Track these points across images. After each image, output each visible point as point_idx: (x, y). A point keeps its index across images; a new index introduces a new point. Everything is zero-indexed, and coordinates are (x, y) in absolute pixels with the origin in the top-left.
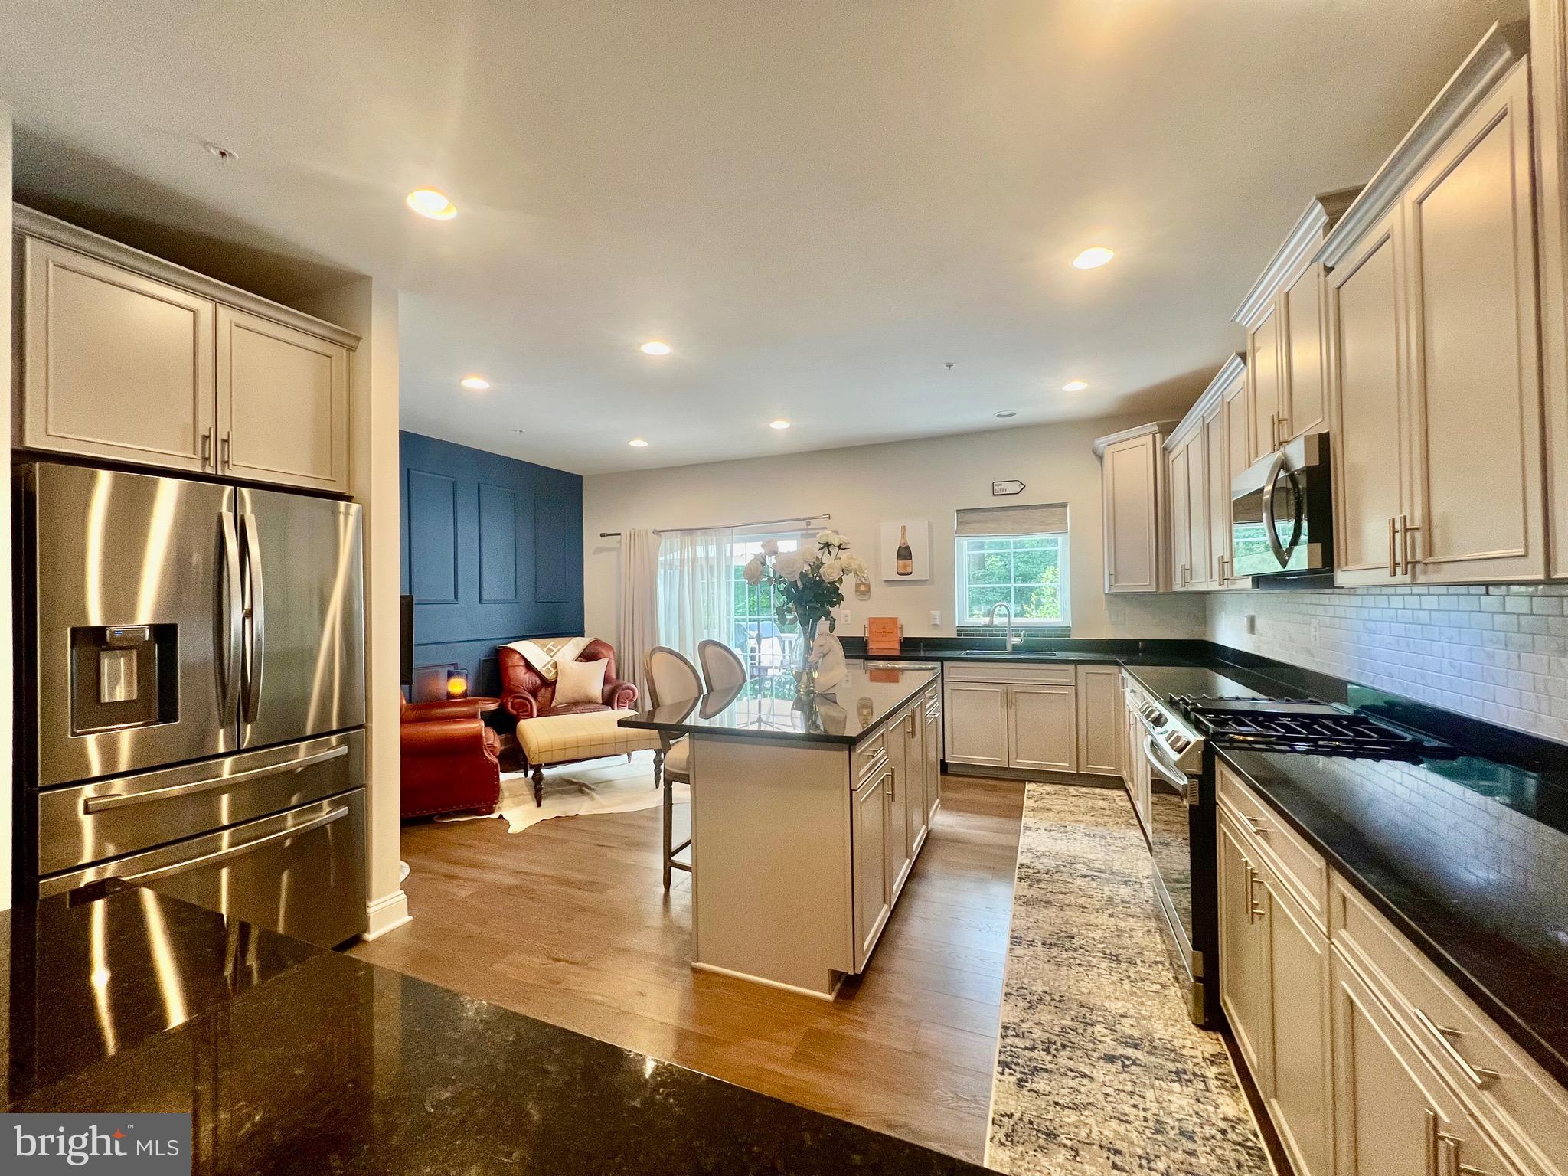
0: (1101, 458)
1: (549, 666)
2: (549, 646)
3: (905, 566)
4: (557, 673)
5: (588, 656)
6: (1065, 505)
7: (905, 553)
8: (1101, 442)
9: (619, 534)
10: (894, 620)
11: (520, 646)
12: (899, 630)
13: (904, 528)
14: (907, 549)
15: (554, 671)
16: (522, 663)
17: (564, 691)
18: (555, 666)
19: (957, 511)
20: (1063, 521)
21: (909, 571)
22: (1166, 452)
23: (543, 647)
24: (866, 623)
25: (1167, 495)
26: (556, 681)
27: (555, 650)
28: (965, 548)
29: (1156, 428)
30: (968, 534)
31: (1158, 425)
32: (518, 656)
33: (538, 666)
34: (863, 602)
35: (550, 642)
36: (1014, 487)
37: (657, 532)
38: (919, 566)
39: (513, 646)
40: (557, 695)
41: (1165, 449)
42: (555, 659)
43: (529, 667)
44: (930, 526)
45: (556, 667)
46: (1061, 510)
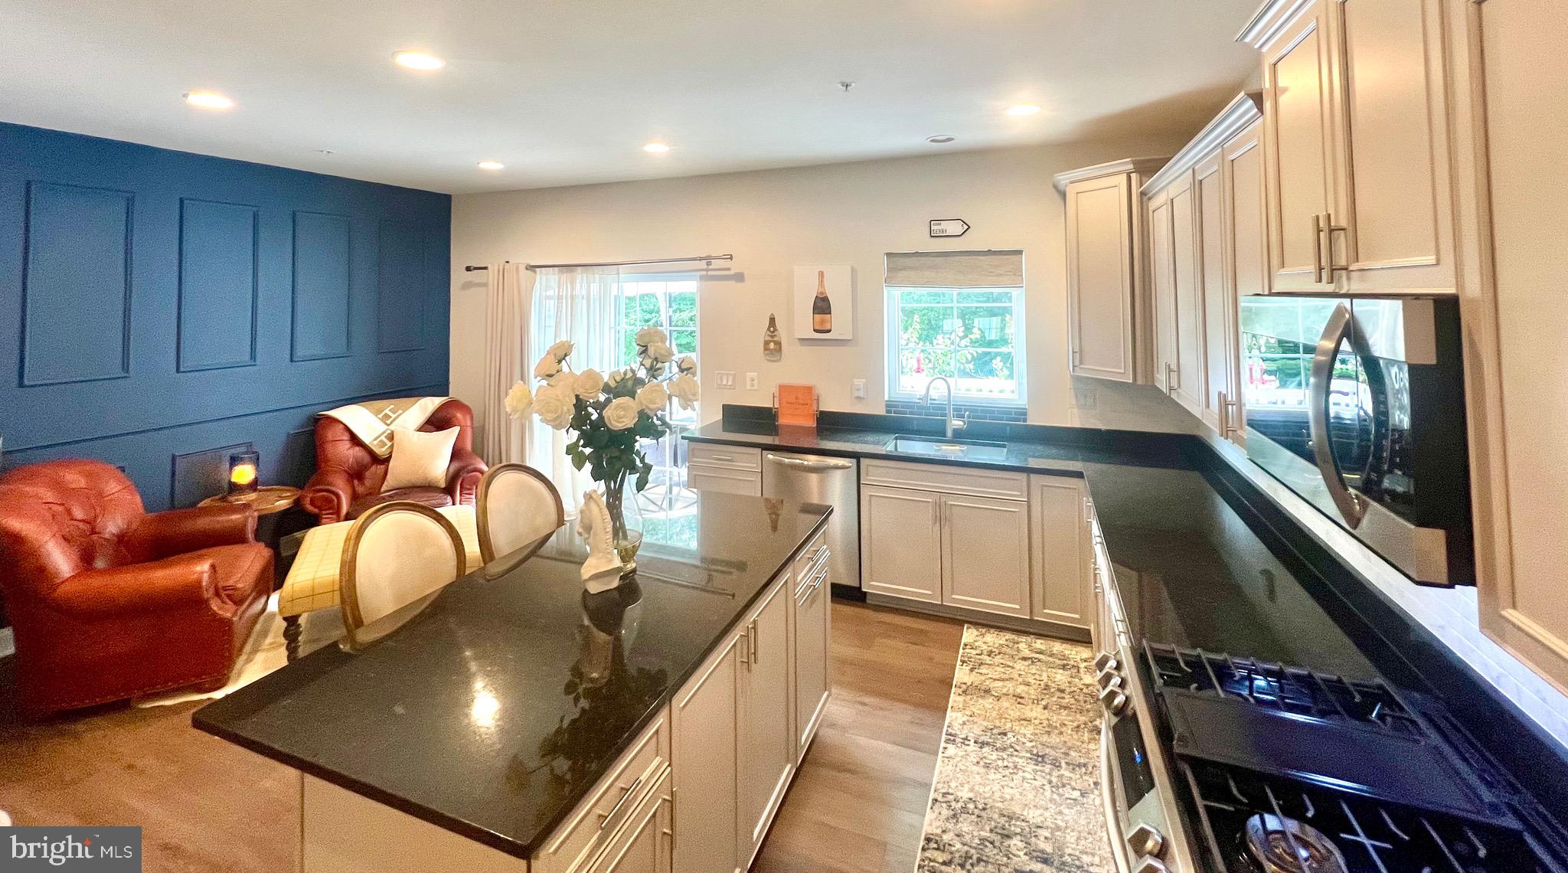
0: (1063, 195)
1: (383, 438)
2: (387, 411)
3: (823, 322)
4: (392, 446)
5: (436, 423)
6: (1020, 252)
7: (822, 306)
8: (1063, 178)
9: (485, 268)
10: (809, 389)
11: (340, 414)
12: (815, 402)
13: (821, 274)
14: (825, 300)
15: (389, 444)
16: (346, 437)
17: (399, 472)
18: (391, 437)
19: (889, 255)
20: (1017, 272)
21: (829, 328)
22: (1145, 198)
23: (377, 413)
24: (776, 390)
25: (1146, 252)
26: (390, 457)
27: (393, 416)
28: (896, 299)
29: (1131, 166)
30: (901, 284)
31: (1134, 163)
32: (341, 426)
33: (366, 438)
34: (771, 363)
35: (388, 406)
36: (955, 228)
37: (532, 268)
38: (840, 321)
39: (334, 413)
40: (389, 477)
41: (1143, 194)
42: (392, 427)
43: (355, 440)
44: (854, 271)
45: (393, 439)
46: (1014, 258)
